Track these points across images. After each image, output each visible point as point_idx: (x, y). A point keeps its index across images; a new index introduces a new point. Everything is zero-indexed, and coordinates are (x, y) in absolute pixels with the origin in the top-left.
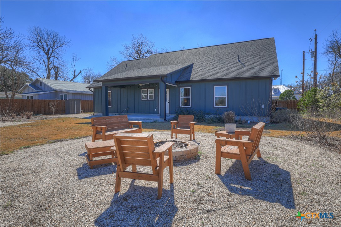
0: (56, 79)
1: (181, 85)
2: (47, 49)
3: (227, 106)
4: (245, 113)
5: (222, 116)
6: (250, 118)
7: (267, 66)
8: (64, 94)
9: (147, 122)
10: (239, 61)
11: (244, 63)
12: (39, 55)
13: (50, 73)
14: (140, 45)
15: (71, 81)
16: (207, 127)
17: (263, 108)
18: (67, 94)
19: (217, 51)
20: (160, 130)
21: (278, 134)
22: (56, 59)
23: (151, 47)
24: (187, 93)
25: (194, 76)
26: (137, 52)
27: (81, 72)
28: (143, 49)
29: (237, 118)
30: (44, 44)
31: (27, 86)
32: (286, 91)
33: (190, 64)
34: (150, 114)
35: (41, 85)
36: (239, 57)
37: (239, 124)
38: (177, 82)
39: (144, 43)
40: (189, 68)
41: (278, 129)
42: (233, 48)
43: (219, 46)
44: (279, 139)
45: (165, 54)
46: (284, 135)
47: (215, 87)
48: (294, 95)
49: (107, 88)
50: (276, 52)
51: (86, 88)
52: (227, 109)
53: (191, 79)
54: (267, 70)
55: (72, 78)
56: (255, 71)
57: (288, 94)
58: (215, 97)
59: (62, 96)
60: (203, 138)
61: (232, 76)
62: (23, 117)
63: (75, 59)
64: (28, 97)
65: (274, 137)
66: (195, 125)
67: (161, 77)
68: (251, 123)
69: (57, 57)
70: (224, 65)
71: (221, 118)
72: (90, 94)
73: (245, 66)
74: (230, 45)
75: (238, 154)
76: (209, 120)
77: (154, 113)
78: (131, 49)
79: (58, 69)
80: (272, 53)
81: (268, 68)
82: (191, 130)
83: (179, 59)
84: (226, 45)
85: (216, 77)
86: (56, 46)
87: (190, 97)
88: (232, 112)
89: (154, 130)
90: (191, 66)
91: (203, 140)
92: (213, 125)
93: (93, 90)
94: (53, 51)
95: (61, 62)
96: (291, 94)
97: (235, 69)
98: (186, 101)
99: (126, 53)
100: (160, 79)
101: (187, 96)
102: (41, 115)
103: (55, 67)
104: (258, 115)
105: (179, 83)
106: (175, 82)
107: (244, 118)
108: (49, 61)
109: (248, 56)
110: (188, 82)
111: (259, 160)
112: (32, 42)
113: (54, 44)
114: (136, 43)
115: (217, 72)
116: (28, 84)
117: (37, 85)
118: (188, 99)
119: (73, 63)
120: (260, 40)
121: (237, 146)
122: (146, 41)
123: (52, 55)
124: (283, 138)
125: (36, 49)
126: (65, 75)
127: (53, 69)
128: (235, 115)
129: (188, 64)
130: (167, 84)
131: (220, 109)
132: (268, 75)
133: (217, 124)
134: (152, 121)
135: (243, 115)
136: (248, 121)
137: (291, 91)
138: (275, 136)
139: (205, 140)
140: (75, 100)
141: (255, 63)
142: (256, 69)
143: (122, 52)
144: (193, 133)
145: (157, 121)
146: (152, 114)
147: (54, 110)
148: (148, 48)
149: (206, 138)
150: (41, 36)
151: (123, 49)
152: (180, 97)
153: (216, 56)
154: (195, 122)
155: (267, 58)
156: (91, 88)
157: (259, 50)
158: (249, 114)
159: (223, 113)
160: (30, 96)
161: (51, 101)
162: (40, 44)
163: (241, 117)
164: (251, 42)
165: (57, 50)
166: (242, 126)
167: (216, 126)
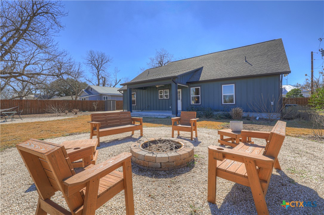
0: (104, 85)
1: (191, 85)
2: (97, 65)
3: (234, 103)
4: (253, 110)
5: (230, 113)
6: (258, 115)
7: (275, 63)
8: (105, 96)
9: (161, 117)
10: (246, 61)
11: (251, 62)
12: (92, 70)
13: (99, 82)
14: (162, 57)
15: (114, 87)
16: (214, 122)
17: (273, 104)
18: (108, 96)
19: (224, 55)
20: (167, 125)
21: (294, 133)
22: (103, 72)
23: (171, 58)
24: (197, 92)
25: (203, 77)
26: (160, 63)
27: (120, 80)
28: (164, 60)
29: (245, 114)
30: (96, 61)
31: (83, 91)
32: (292, 90)
33: (200, 67)
34: (166, 111)
35: (91, 90)
36: (245, 58)
37: (246, 120)
38: (188, 83)
39: (165, 56)
40: (199, 71)
41: (292, 127)
42: (240, 51)
43: (226, 51)
44: (298, 139)
45: (180, 61)
46: (303, 134)
47: (223, 86)
48: (301, 93)
49: (130, 90)
50: (284, 50)
51: (118, 90)
52: (235, 106)
53: (200, 80)
54: (276, 67)
55: (114, 85)
56: (262, 69)
57: (294, 92)
58: (223, 95)
59: (104, 97)
60: (207, 135)
61: (239, 75)
62: (73, 113)
63: (116, 71)
64: (83, 99)
65: (290, 136)
66: (197, 121)
67: (172, 78)
68: (260, 119)
69: (104, 70)
70: (231, 66)
71: (229, 115)
72: (121, 96)
73: (252, 65)
74: (237, 49)
75: (245, 176)
76: (216, 116)
77: (169, 110)
78: (155, 61)
79: (105, 79)
80: (280, 52)
81: (277, 66)
82: (191, 128)
83: (191, 64)
84: (233, 50)
85: (223, 77)
86: (103, 62)
87: (200, 96)
88: (240, 108)
89: (162, 125)
90: (200, 69)
91: (206, 138)
92: (220, 121)
93: (122, 92)
94: (101, 66)
95: (106, 74)
96: (298, 93)
97: (242, 69)
98: (197, 100)
99: (152, 64)
100: (171, 81)
101: (198, 95)
102: (87, 111)
103: (102, 77)
104: (267, 111)
105: (190, 83)
106: (186, 83)
107: (252, 115)
108: (98, 73)
109: (255, 56)
110: (198, 82)
111: (278, 174)
112: (88, 61)
113: (102, 61)
114: (159, 55)
115: (224, 72)
116: (84, 90)
117: (89, 90)
118: (198, 98)
119: (115, 75)
120: (266, 42)
121: (243, 162)
122: (166, 54)
123: (101, 69)
124: (302, 138)
125: (90, 66)
126: (110, 83)
127: (101, 79)
128: (243, 111)
129: (198, 67)
130: (178, 84)
131: (227, 106)
132: (277, 72)
133: (224, 120)
134: (165, 117)
135: (251, 112)
136: (257, 117)
137: (298, 90)
138: (290, 134)
139: (208, 138)
140: (112, 100)
141: (263, 62)
142: (264, 67)
143: (148, 63)
144: (195, 130)
145: (170, 117)
146: (168, 111)
147: (96, 107)
148: (168, 59)
149: (211, 136)
150: (94, 56)
151: (149, 61)
152: (191, 96)
153: (224, 59)
154: (197, 119)
155: (275, 56)
156: (122, 90)
157: (266, 51)
158: (258, 111)
159: (231, 110)
160: (84, 98)
161: (94, 101)
162: (93, 62)
163: (249, 113)
164: (257, 45)
165: (104, 65)
166: (251, 122)
167: (223, 122)
